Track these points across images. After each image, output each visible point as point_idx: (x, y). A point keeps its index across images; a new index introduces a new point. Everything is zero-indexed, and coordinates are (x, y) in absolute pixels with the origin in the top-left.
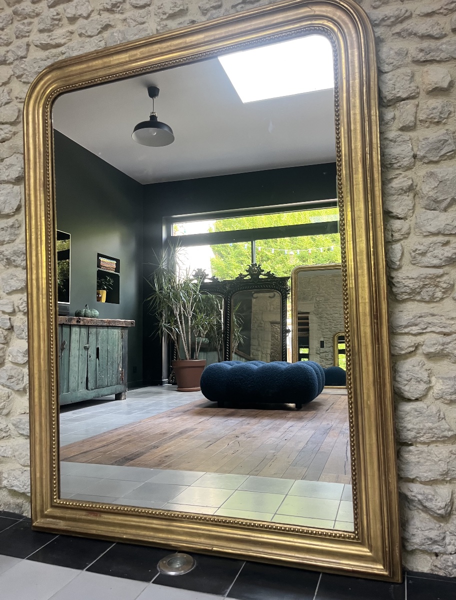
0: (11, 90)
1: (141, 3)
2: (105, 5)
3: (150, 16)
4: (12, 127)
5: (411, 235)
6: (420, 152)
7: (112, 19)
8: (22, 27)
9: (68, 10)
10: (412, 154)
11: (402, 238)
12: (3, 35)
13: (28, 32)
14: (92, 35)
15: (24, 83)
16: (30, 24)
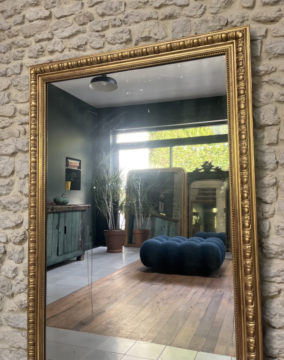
0: (10, 94)
1: (97, 46)
2: (73, 45)
4: (10, 119)
5: (275, 215)
6: (281, 160)
7: (78, 55)
8: (18, 54)
9: (49, 46)
10: (275, 161)
11: (269, 217)
12: (5, 57)
13: (22, 57)
15: (18, 90)
16: (23, 51)
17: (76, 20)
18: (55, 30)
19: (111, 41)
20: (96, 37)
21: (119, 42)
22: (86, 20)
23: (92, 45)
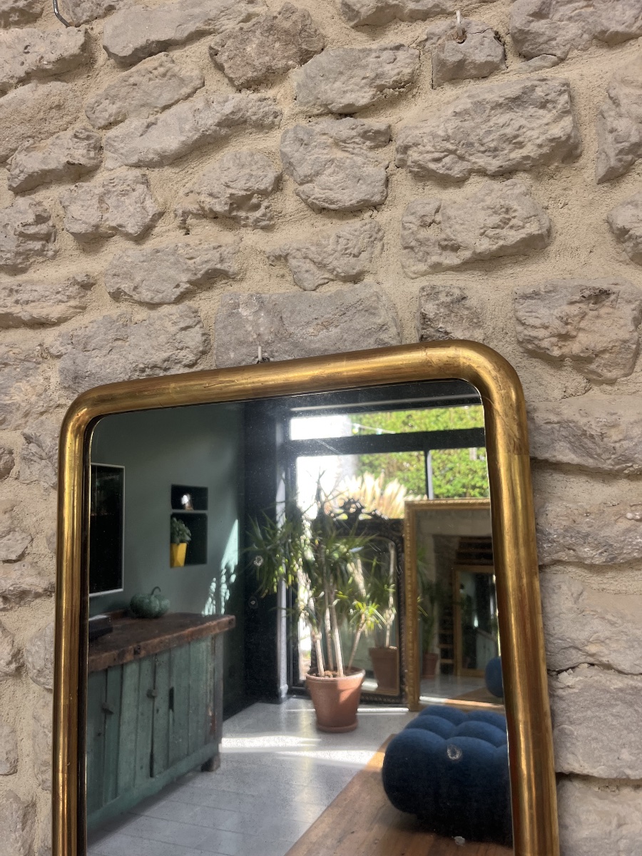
1: (348, 197)
2: (202, 198)
3: (382, 249)
7: (230, 249)
9: (75, 210)
14: (156, 300)
17: (224, 57)
18: (109, 126)
19: (438, 160)
20: (339, 143)
21: (494, 164)
22: (278, 54)
23: (316, 191)
